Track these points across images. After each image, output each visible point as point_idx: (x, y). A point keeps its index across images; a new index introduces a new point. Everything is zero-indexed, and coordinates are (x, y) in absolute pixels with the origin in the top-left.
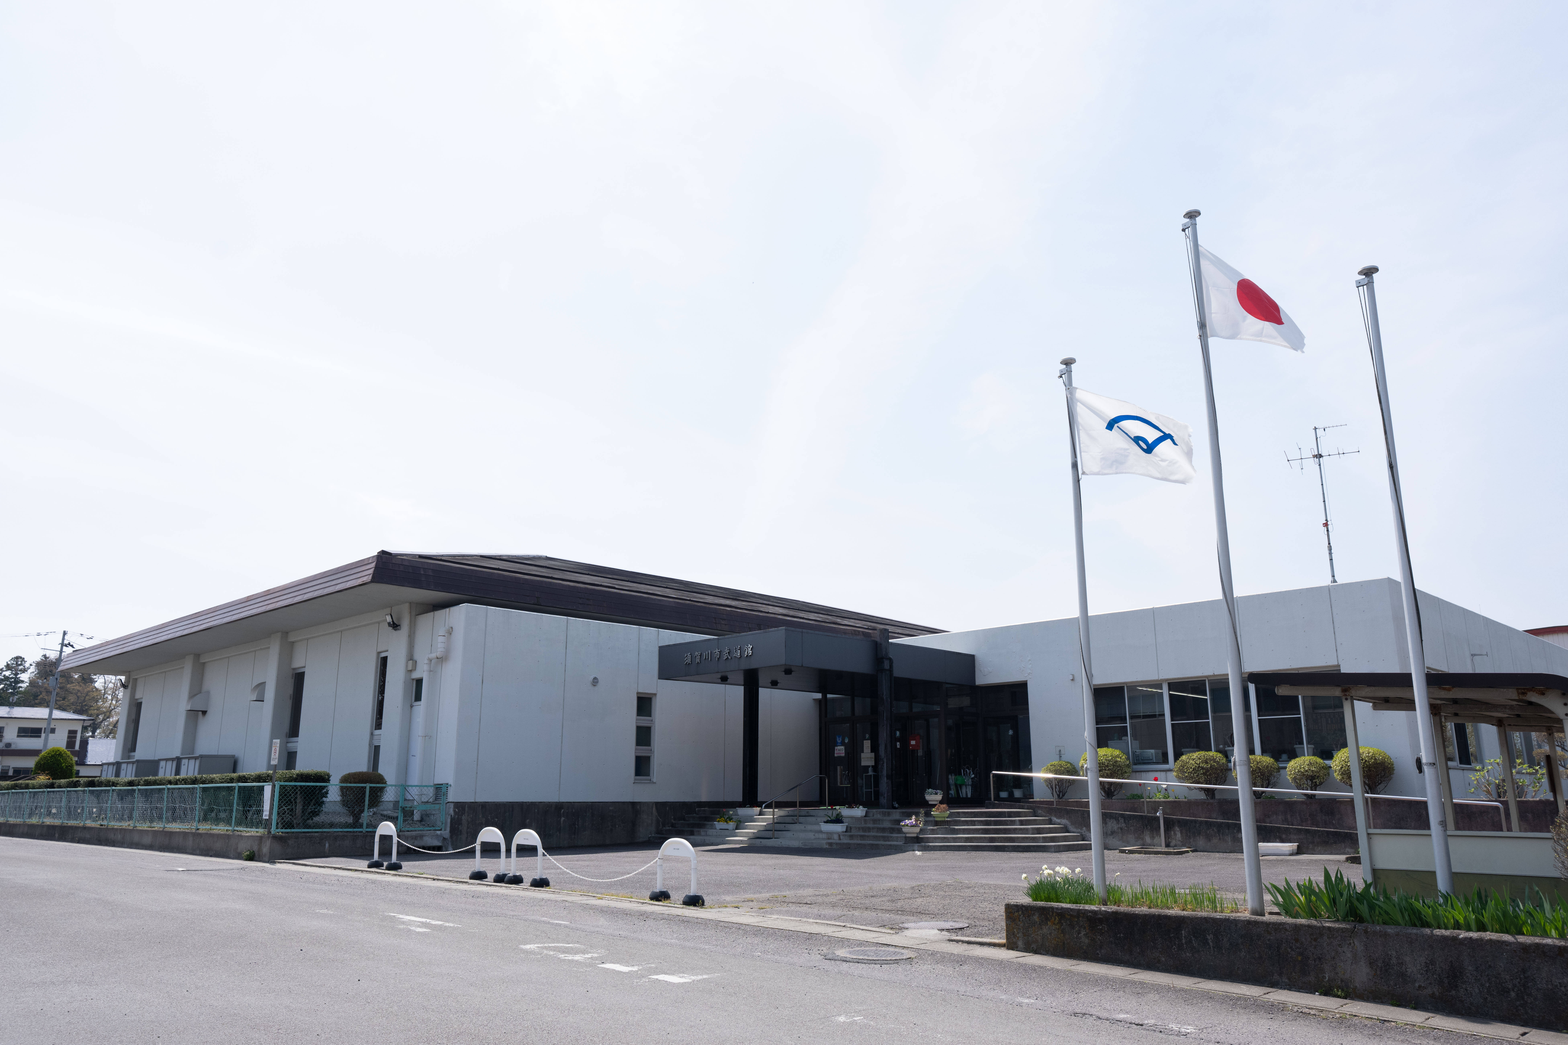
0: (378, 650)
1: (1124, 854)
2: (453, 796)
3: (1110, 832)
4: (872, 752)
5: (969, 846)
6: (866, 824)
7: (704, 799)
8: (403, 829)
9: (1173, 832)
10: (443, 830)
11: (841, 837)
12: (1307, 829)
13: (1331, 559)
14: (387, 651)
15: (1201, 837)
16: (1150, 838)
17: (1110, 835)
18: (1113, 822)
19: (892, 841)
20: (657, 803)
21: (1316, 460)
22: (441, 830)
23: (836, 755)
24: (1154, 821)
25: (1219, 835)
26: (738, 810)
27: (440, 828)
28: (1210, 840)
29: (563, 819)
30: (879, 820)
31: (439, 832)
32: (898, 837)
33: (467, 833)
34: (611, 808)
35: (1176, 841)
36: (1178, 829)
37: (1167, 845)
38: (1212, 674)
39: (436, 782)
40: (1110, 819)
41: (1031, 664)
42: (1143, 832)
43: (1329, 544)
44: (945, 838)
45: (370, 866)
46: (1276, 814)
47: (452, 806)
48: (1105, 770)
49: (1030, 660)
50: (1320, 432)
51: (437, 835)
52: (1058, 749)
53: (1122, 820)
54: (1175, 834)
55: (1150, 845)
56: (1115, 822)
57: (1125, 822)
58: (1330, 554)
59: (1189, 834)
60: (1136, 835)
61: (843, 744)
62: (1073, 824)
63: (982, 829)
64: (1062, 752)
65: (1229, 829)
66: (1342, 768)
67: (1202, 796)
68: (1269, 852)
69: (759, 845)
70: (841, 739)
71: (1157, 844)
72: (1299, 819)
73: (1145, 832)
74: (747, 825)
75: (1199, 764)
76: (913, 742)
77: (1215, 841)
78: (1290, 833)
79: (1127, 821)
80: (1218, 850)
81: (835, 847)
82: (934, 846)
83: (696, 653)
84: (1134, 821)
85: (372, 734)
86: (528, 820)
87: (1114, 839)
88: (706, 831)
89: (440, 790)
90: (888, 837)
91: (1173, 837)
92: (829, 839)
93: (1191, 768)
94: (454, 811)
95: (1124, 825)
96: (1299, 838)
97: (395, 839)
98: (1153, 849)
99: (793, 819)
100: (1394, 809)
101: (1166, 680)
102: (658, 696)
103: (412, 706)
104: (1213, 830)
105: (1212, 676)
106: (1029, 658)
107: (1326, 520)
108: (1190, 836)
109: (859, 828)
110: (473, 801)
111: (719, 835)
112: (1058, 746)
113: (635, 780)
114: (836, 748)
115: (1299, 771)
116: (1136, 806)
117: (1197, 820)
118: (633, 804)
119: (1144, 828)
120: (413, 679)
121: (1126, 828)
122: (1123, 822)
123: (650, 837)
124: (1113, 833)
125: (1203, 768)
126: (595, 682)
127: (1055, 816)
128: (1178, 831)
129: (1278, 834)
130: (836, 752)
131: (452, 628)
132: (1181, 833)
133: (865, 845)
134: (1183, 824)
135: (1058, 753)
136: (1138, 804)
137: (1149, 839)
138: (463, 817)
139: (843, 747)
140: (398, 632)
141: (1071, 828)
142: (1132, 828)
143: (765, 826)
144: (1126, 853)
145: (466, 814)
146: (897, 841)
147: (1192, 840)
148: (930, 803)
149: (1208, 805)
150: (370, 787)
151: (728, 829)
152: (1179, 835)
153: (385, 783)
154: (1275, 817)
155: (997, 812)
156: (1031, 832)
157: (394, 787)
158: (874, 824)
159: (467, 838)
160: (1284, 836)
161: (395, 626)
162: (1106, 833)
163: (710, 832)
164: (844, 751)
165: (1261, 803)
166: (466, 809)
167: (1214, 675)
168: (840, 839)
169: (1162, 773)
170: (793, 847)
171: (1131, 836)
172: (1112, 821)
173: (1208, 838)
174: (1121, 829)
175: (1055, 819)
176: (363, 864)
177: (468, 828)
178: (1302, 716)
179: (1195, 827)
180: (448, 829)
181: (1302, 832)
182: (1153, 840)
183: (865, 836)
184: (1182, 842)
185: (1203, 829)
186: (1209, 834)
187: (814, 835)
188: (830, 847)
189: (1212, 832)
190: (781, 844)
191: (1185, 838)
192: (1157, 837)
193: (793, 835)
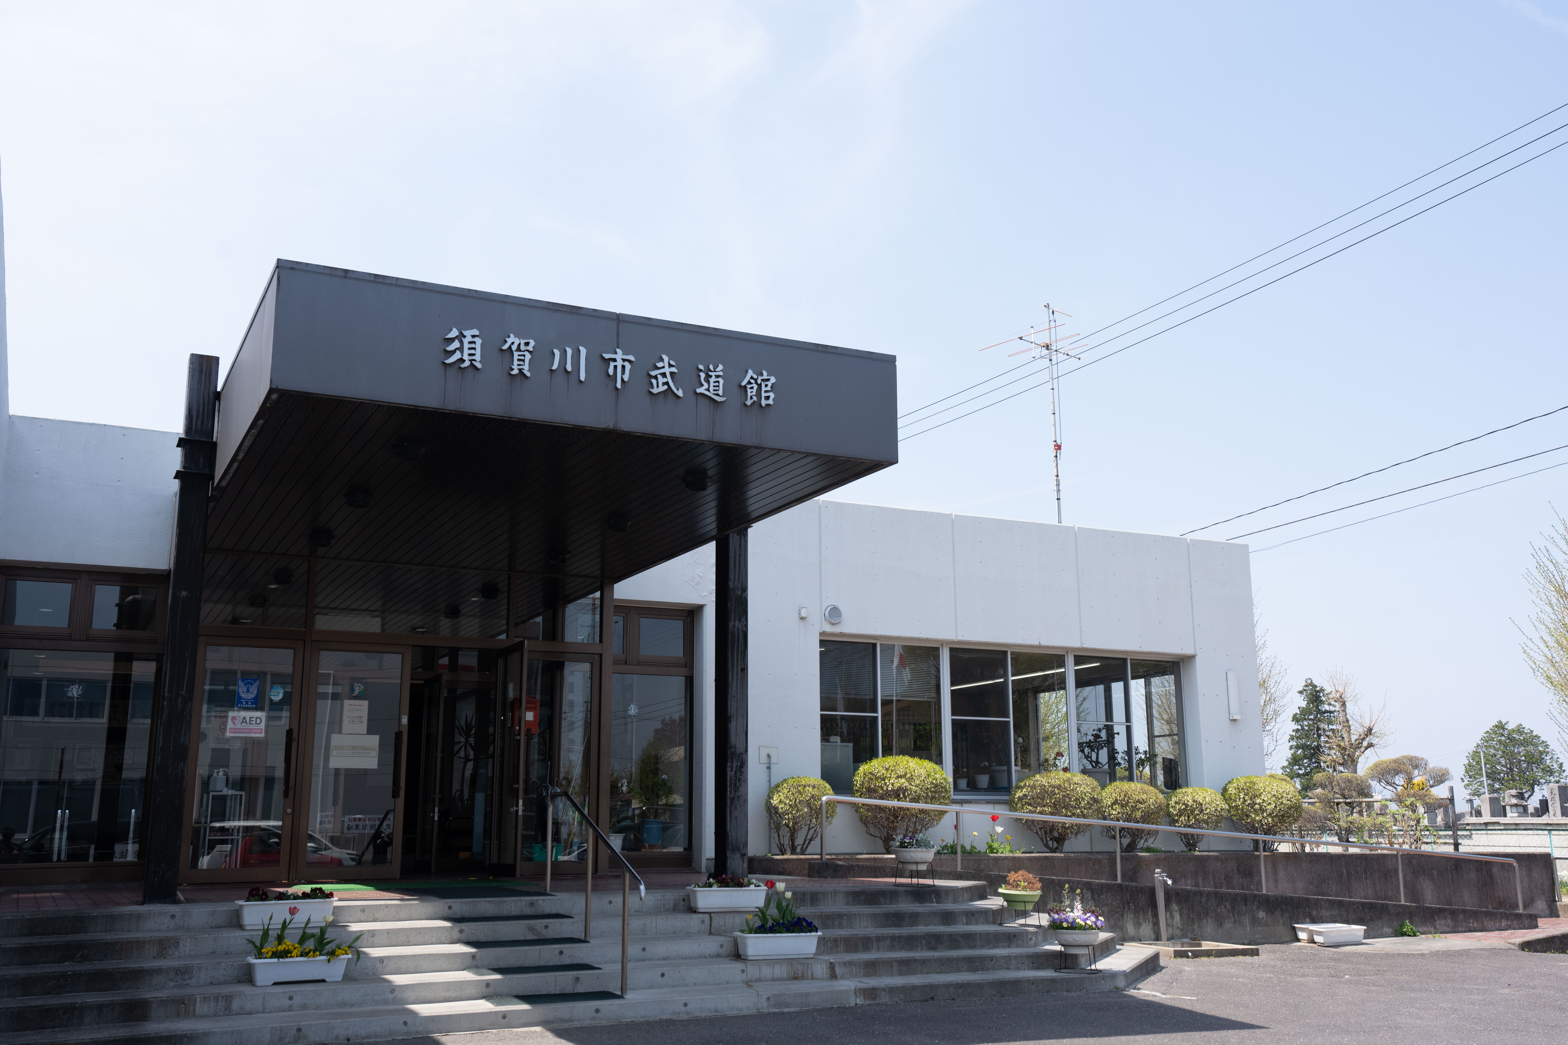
4: (370, 732)
9: (1169, 914)
24: (1140, 895)
28: (1221, 925)
35: (1173, 929)
36: (1176, 908)
42: (1122, 915)
54: (1172, 917)
59: (1192, 916)
60: (1112, 922)
64: (773, 760)
65: (1246, 905)
71: (1144, 936)
73: (1125, 916)
79: (1096, 896)
91: (1169, 922)
96: (1332, 915)
107: (1056, 441)
108: (1193, 918)
119: (1125, 908)
122: (1090, 898)
128: (1176, 911)
129: (1307, 909)
132: (1181, 914)
135: (764, 759)
137: (1132, 927)
147: (1196, 926)
152: (1177, 918)
160: (1314, 913)
173: (1219, 921)
179: (1201, 902)
181: (1335, 906)
182: (1139, 928)
183: (914, 960)
184: (1181, 930)
185: (1212, 906)
186: (1220, 914)
187: (743, 971)
188: (867, 1002)
189: (1223, 910)
190: (684, 1009)
191: (1185, 923)
192: (1144, 924)
193: (663, 975)
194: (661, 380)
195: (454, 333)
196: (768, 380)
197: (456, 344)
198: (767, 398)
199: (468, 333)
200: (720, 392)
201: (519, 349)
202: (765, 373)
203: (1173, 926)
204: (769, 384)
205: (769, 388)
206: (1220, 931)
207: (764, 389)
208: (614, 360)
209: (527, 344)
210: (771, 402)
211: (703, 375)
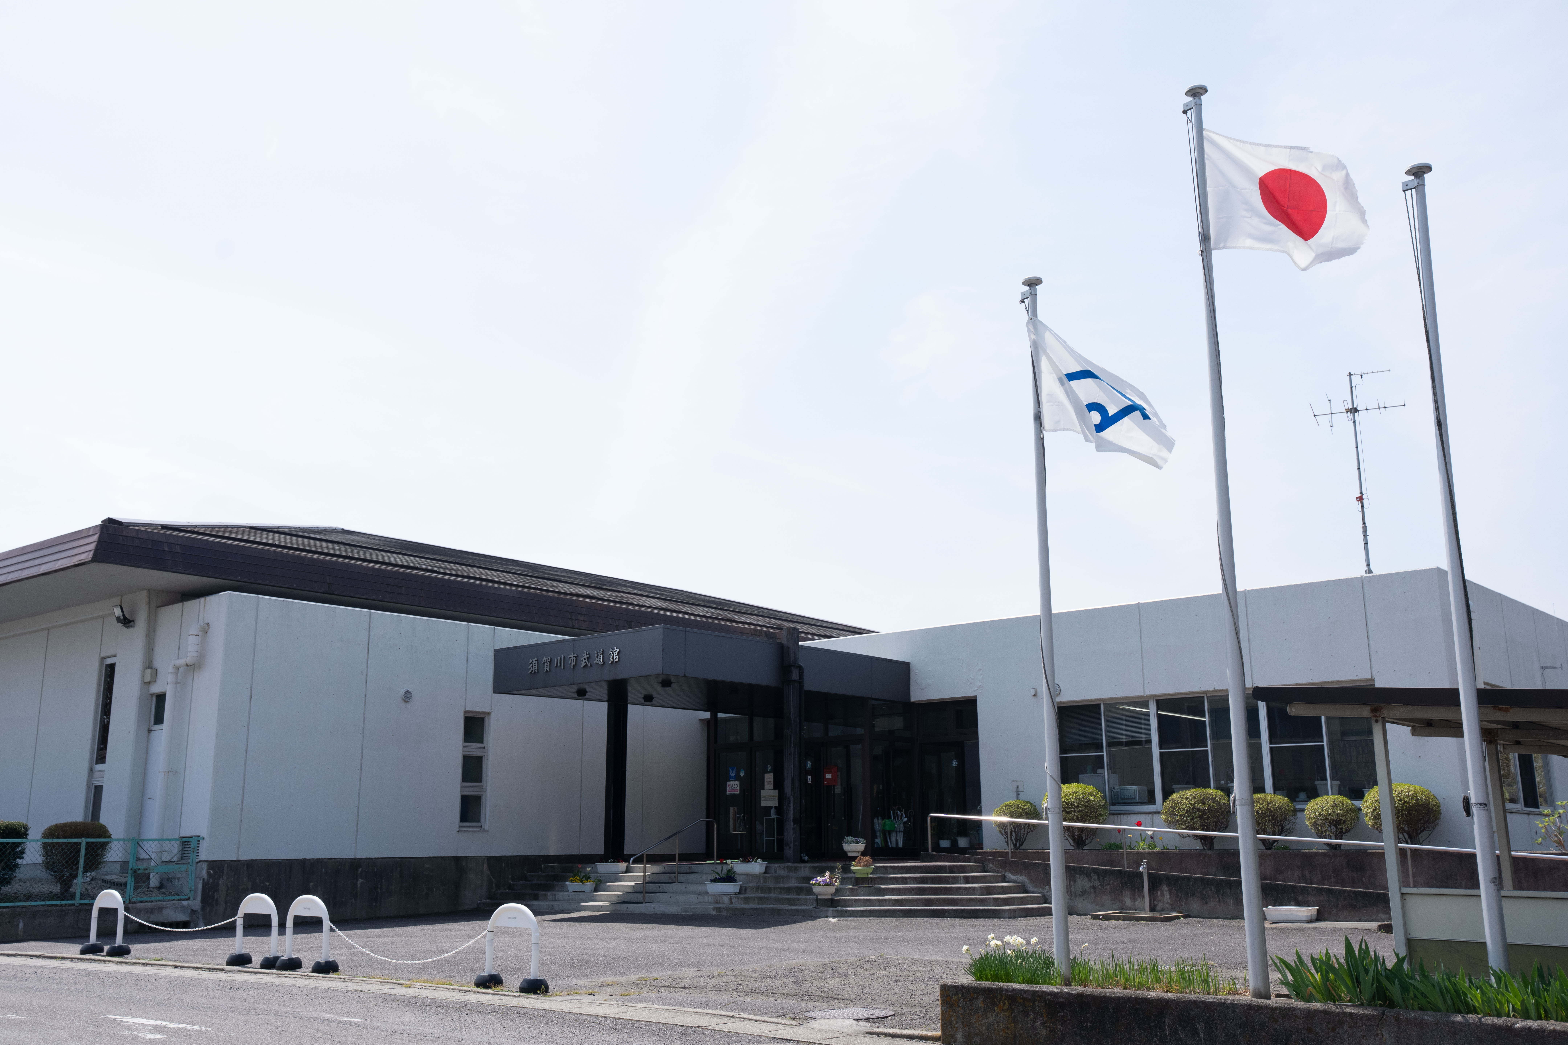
0: (103, 655)
1: (1098, 921)
2: (206, 853)
3: (1079, 892)
4: (775, 788)
5: (899, 910)
6: (766, 883)
7: (553, 851)
8: (134, 900)
9: (1159, 893)
10: (191, 899)
11: (733, 900)
12: (1329, 889)
13: (1366, 544)
14: (115, 656)
15: (1196, 899)
16: (1131, 899)
17: (1080, 896)
18: (1084, 879)
19: (799, 905)
20: (489, 859)
21: (1350, 415)
22: (188, 899)
23: (728, 793)
24: (1136, 878)
25: (1218, 897)
26: (598, 866)
27: (187, 897)
28: (1206, 903)
29: (360, 881)
30: (783, 878)
31: (185, 903)
32: (806, 899)
33: (226, 903)
34: (426, 866)
35: (1163, 904)
36: (1166, 889)
37: (1153, 909)
38: (1211, 689)
39: (183, 834)
40: (1080, 875)
41: (981, 674)
42: (1122, 892)
43: (1364, 523)
44: (868, 900)
45: (83, 952)
46: (1291, 870)
47: (205, 866)
48: (1075, 811)
49: (980, 670)
50: (1356, 380)
51: (183, 906)
52: (1015, 785)
53: (1095, 877)
54: (1163, 895)
55: (1130, 909)
56: (1086, 879)
57: (1099, 879)
58: (1365, 536)
59: (1180, 895)
60: (1113, 896)
61: (737, 778)
62: (1032, 881)
63: (916, 888)
64: (1020, 789)
65: (1230, 889)
66: (1374, 810)
67: (1198, 846)
68: (1281, 918)
69: (625, 912)
70: (735, 772)
71: (1139, 908)
72: (1320, 875)
73: (1124, 892)
74: (609, 885)
75: (1194, 804)
76: (829, 776)
77: (1213, 903)
78: (1308, 894)
79: (1101, 878)
80: (1217, 916)
81: (724, 913)
82: (853, 911)
83: (545, 659)
84: (1111, 877)
85: (91, 770)
86: (312, 884)
87: (1085, 902)
88: (555, 895)
89: (188, 844)
90: (794, 899)
91: (1160, 898)
92: (717, 903)
93: (1184, 810)
94: (208, 873)
95: (1097, 883)
96: (1320, 900)
97: (122, 913)
98: (1134, 913)
99: (670, 878)
100: (1441, 863)
101: (1154, 696)
102: (492, 715)
103: (150, 731)
104: (1211, 890)
105: (1213, 691)
106: (979, 667)
107: (1361, 493)
108: (1181, 897)
109: (756, 888)
110: (235, 859)
111: (572, 900)
112: (1016, 781)
113: (460, 827)
114: (728, 783)
115: (1320, 815)
116: (1113, 858)
117: (1191, 877)
118: (457, 859)
119: (1123, 887)
120: (152, 695)
121: (1100, 887)
122: (1096, 879)
123: (479, 903)
124: (1083, 893)
125: (1198, 810)
126: (407, 696)
127: (1010, 871)
128: (1166, 891)
129: (1292, 895)
130: (728, 789)
131: (208, 624)
132: (1170, 893)
133: (763, 910)
134: (1173, 882)
135: (1015, 790)
136: (1116, 855)
137: (1129, 901)
138: (221, 881)
139: (737, 783)
140: (130, 630)
141: (1030, 887)
142: (1108, 887)
143: (633, 886)
144: (1100, 919)
145: (225, 877)
146: (806, 905)
147: (1183, 903)
148: (850, 854)
149: (1204, 858)
150: (87, 843)
151: (584, 892)
152: (1167, 896)
153: (109, 837)
154: (1289, 873)
155: (936, 866)
156: (978, 892)
157: (121, 843)
158: (776, 882)
159: (225, 909)
160: (1300, 898)
161: (127, 621)
162: (1075, 893)
163: (561, 895)
164: (738, 788)
165: (1271, 854)
166: (225, 870)
167: (1215, 691)
168: (731, 903)
169: (1147, 815)
170: (670, 913)
171: (1107, 897)
172: (1082, 877)
173: (1205, 900)
174: (1094, 888)
175: (1009, 875)
176: (73, 949)
177: (227, 895)
178: (1325, 743)
179: (1188, 885)
180: (199, 898)
181: (1323, 893)
182: (1135, 902)
183: (764, 898)
184: (1171, 905)
185: (1198, 888)
186: (1206, 895)
187: (697, 898)
188: (718, 914)
189: (1209, 892)
190: (653, 910)
191: (1174, 899)
192: (1139, 899)
193: (670, 897)
194: (584, 661)
195: (531, 661)
196: (616, 651)
197: (531, 665)
198: (616, 659)
199: (534, 660)
200: (601, 661)
201: (546, 662)
202: (615, 648)
203: (1163, 902)
204: (617, 652)
205: (616, 654)
206: (1205, 908)
207: (615, 655)
208: (571, 657)
209: (548, 659)
210: (617, 660)
211: (596, 655)
